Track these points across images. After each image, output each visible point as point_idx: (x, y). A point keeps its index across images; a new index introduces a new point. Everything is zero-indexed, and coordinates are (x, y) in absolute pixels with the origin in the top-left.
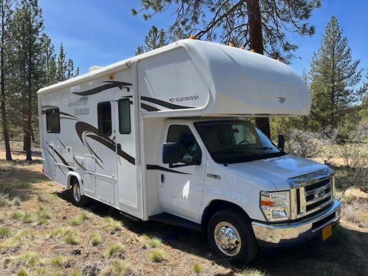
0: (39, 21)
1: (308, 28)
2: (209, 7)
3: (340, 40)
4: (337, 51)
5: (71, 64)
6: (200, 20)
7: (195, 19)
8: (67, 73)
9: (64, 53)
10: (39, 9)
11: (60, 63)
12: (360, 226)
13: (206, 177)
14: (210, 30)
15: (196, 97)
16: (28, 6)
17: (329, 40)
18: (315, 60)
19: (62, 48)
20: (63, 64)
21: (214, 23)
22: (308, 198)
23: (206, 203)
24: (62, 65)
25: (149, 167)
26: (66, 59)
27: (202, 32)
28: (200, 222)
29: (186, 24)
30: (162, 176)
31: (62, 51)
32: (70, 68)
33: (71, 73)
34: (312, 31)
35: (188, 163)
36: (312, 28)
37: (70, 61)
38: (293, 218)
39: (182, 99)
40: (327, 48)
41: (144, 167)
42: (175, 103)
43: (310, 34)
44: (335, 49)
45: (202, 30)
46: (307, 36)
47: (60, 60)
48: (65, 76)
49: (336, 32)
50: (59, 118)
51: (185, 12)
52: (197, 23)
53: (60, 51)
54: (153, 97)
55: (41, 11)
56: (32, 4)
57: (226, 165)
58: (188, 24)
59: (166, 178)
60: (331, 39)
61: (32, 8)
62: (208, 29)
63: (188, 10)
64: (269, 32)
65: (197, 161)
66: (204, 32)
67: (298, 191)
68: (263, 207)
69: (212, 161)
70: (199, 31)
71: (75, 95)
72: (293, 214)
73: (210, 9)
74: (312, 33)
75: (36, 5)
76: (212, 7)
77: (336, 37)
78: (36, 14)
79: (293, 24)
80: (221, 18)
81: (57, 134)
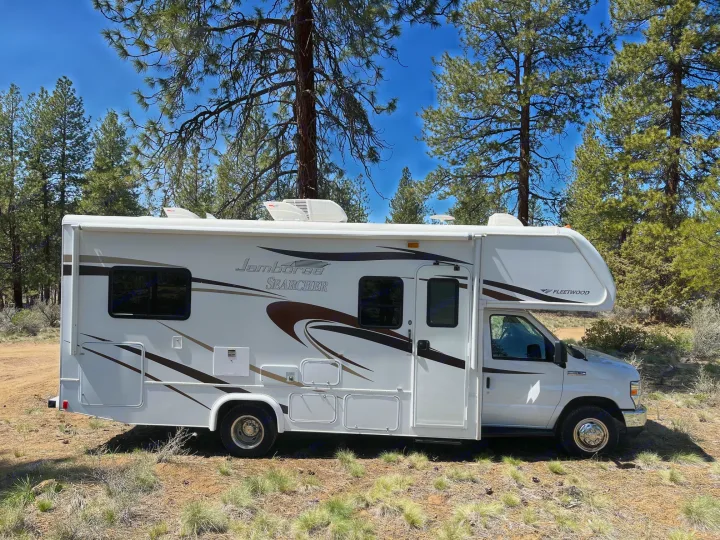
13: (566, 375)
15: (585, 293)
30: (488, 379)
39: (564, 292)
42: (549, 295)
50: (189, 290)
57: (586, 360)
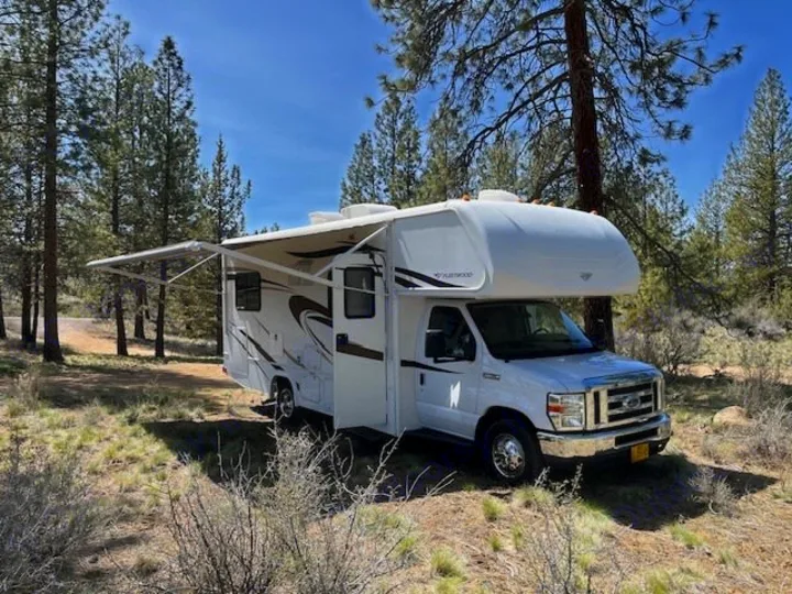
0: (184, 98)
1: (678, 127)
2: (502, 83)
3: (786, 119)
4: (779, 142)
5: (236, 175)
6: (484, 107)
7: (475, 105)
8: (228, 190)
9: (224, 153)
10: (185, 75)
11: (217, 173)
12: (716, 462)
13: (482, 378)
14: (503, 126)
15: (469, 275)
16: (165, 70)
17: (763, 119)
18: (733, 160)
19: (221, 142)
20: (223, 174)
21: (510, 114)
22: (611, 406)
23: (482, 412)
24: (219, 177)
25: (404, 363)
26: (228, 165)
27: (487, 129)
28: (472, 438)
29: (458, 114)
30: (422, 376)
31: (220, 151)
32: (235, 182)
33: (236, 190)
34: (686, 133)
35: (459, 359)
36: (686, 127)
37: (236, 170)
38: (589, 428)
39: (451, 276)
40: (758, 136)
41: (398, 363)
42: (440, 279)
43: (681, 138)
44: (775, 139)
45: (489, 125)
46: (675, 141)
47: (218, 167)
48: (224, 197)
49: (777, 103)
50: (260, 288)
51: (457, 94)
52: (480, 112)
53: (218, 149)
54: (411, 268)
55: (188, 78)
56: (172, 65)
57: (507, 362)
58: (462, 113)
59: (427, 379)
60: (768, 118)
61: (172, 74)
62: (499, 125)
63: (463, 89)
64: (613, 129)
65: (470, 355)
66: (492, 130)
67: (597, 395)
68: (551, 414)
69: (490, 356)
70: (482, 128)
71: (291, 256)
72: (589, 423)
73: (504, 85)
74: (686, 136)
75: (180, 68)
76: (508, 82)
77: (777, 114)
78: (180, 85)
79: (652, 119)
80: (524, 104)
81: (255, 313)
